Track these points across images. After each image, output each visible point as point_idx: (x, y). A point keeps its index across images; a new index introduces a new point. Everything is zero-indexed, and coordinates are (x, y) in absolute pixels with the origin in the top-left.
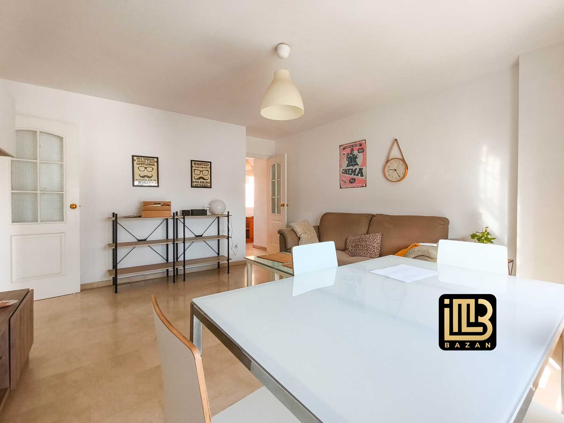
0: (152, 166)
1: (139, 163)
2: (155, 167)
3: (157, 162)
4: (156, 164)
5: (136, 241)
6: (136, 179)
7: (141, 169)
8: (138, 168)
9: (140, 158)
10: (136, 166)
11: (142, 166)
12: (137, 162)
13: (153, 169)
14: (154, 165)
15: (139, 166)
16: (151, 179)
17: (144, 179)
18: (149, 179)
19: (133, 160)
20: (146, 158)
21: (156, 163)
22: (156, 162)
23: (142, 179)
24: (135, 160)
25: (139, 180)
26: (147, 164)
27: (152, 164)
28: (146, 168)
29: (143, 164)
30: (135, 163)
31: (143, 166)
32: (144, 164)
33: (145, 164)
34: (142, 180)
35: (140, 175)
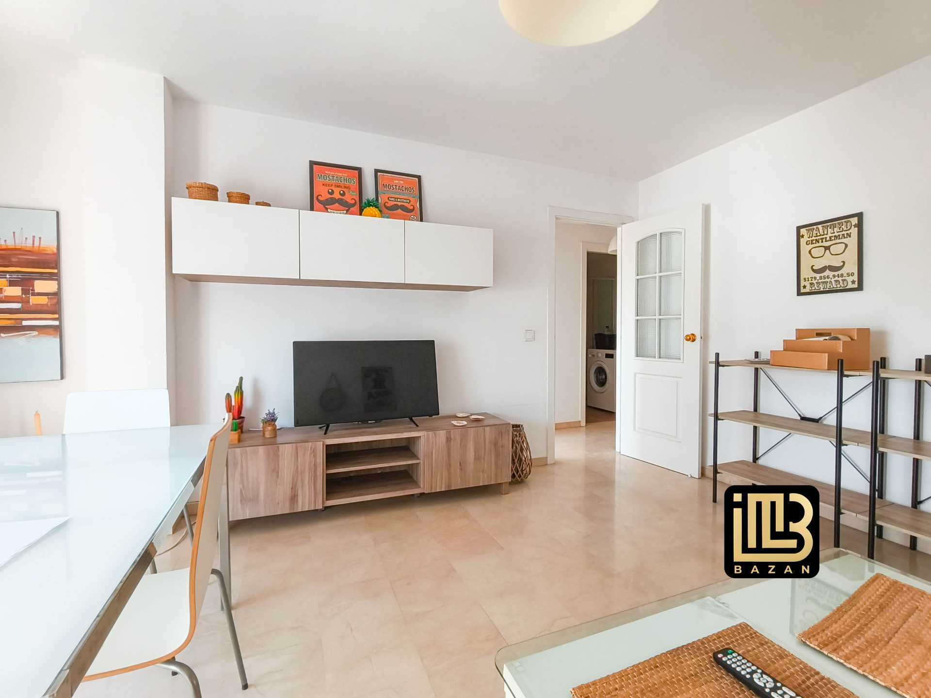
0: (843, 240)
1: (812, 240)
2: (853, 242)
3: (860, 226)
4: (854, 231)
5: (799, 418)
6: (805, 279)
7: (815, 252)
8: (810, 252)
9: (815, 227)
10: (805, 249)
11: (817, 245)
12: (809, 239)
13: (846, 246)
14: (849, 235)
15: (811, 246)
16: (840, 272)
17: (822, 275)
18: (836, 273)
19: (799, 237)
20: (828, 224)
21: (856, 229)
22: (855, 226)
23: (818, 276)
24: (803, 236)
25: (810, 279)
26: (830, 237)
27: (843, 235)
28: (827, 248)
29: (820, 241)
30: (803, 241)
31: (820, 244)
32: (824, 240)
33: (826, 238)
34: (818, 278)
35: (814, 268)
